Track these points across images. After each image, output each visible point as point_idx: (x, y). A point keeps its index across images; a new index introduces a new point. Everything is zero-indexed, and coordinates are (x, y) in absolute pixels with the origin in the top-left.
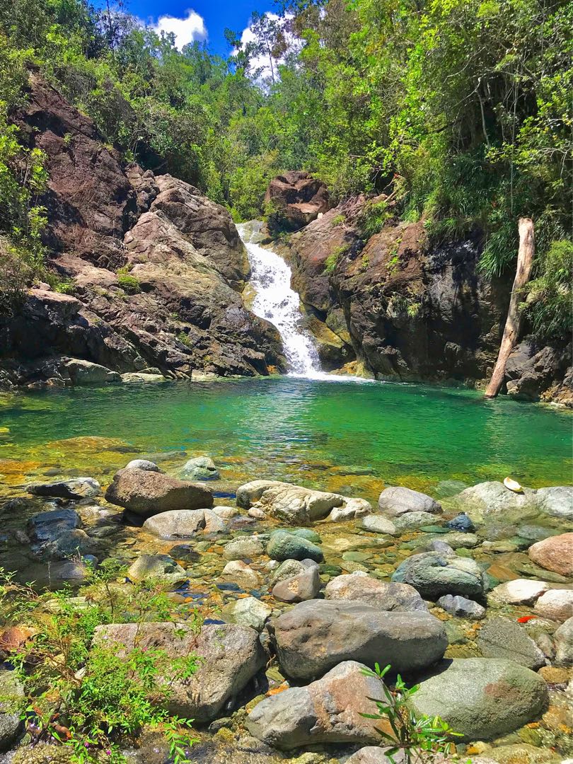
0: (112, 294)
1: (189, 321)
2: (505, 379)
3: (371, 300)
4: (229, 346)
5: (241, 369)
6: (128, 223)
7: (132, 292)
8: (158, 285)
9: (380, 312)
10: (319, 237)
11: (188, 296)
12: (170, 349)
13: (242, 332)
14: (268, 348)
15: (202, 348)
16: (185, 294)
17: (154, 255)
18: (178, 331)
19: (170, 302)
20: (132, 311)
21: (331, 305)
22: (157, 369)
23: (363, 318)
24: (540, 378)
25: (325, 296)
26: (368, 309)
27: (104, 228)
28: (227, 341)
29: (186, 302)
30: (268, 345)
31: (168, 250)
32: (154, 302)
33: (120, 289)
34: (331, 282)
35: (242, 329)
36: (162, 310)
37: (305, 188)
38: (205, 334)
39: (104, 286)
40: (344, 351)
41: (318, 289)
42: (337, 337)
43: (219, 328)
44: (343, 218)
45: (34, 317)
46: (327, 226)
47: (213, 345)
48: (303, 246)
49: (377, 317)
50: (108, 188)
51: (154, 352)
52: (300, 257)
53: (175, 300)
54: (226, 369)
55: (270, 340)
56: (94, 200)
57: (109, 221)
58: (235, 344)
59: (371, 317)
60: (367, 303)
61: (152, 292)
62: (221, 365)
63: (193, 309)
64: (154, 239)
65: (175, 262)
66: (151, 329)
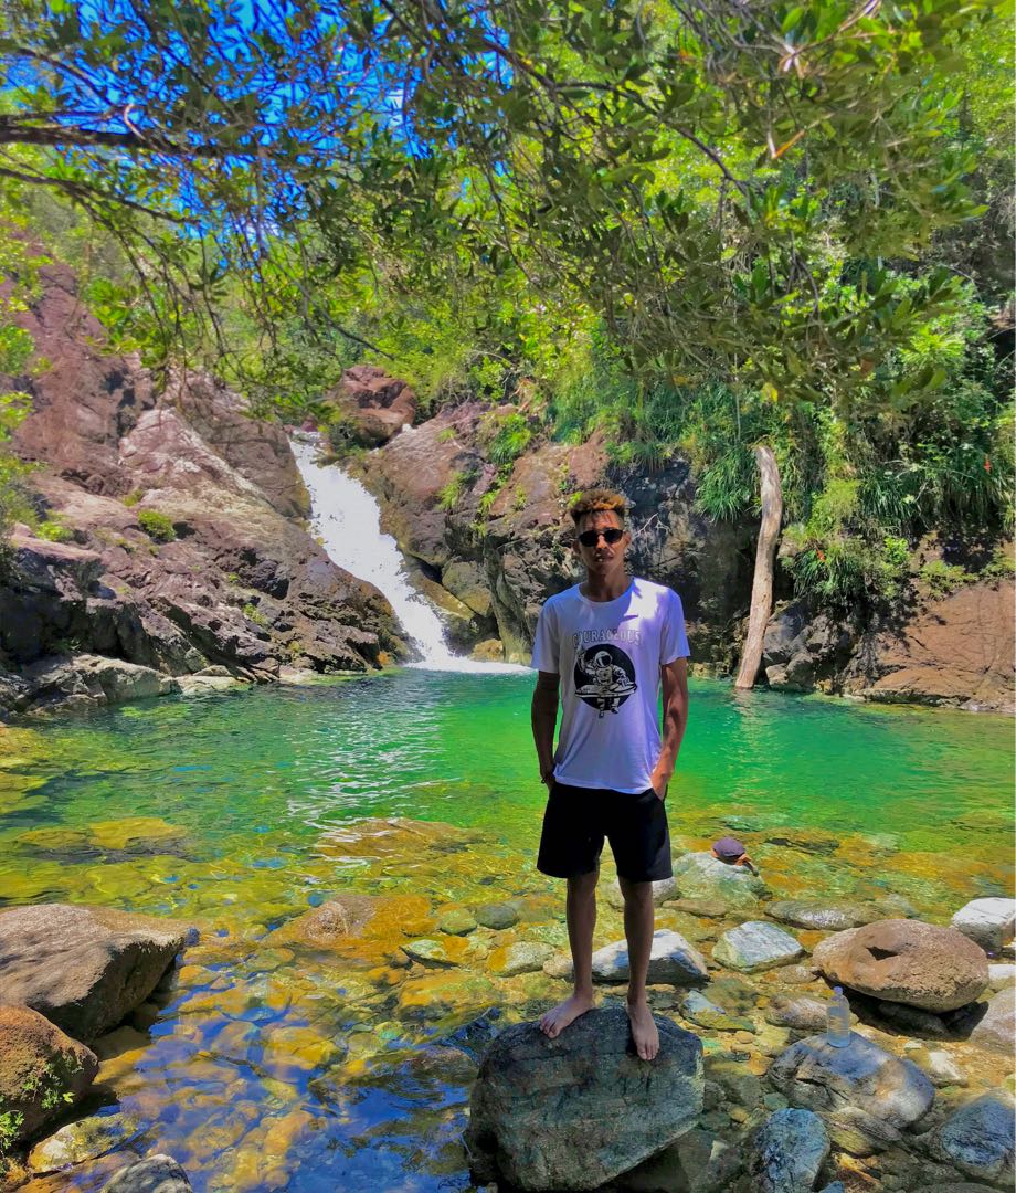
0: (130, 544)
1: (255, 586)
2: (764, 663)
3: (537, 551)
4: (321, 624)
5: (349, 660)
6: (124, 426)
7: (161, 539)
8: (200, 527)
9: (555, 568)
10: (420, 458)
11: (252, 546)
12: (239, 632)
13: (337, 602)
14: (376, 625)
15: (283, 629)
16: (247, 541)
17: (174, 476)
18: (241, 603)
19: (222, 556)
20: (169, 573)
21: (449, 558)
22: (224, 668)
23: (525, 576)
24: (816, 660)
25: (439, 544)
26: (532, 563)
27: (91, 432)
28: (317, 617)
29: (250, 556)
30: (376, 620)
31: (196, 469)
32: (199, 555)
33: (142, 534)
34: (448, 524)
35: (336, 597)
36: (212, 569)
37: (385, 389)
38: (283, 605)
39: (117, 529)
40: (474, 625)
41: (427, 532)
42: (461, 605)
43: (304, 595)
44: (452, 434)
45: (31, 588)
46: (429, 443)
47: (299, 624)
48: (396, 468)
49: (549, 575)
50: (96, 370)
51: (217, 640)
52: (393, 485)
53: (229, 551)
54: (326, 662)
55: (378, 613)
56: (77, 386)
57: (98, 420)
58: (329, 620)
59: (539, 577)
60: (530, 556)
61: (189, 537)
62: (320, 657)
63: (262, 565)
64: (169, 451)
65: (208, 487)
66: (205, 601)
